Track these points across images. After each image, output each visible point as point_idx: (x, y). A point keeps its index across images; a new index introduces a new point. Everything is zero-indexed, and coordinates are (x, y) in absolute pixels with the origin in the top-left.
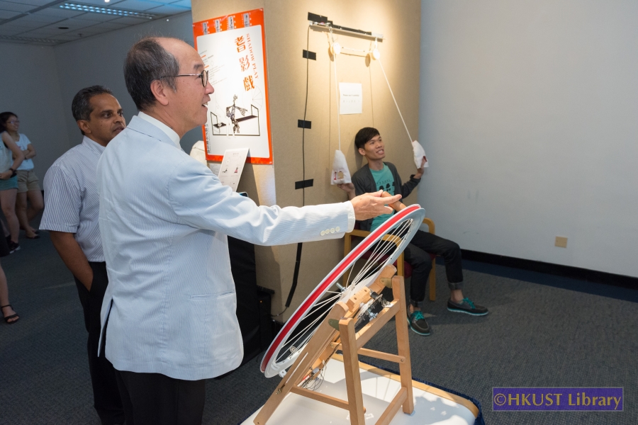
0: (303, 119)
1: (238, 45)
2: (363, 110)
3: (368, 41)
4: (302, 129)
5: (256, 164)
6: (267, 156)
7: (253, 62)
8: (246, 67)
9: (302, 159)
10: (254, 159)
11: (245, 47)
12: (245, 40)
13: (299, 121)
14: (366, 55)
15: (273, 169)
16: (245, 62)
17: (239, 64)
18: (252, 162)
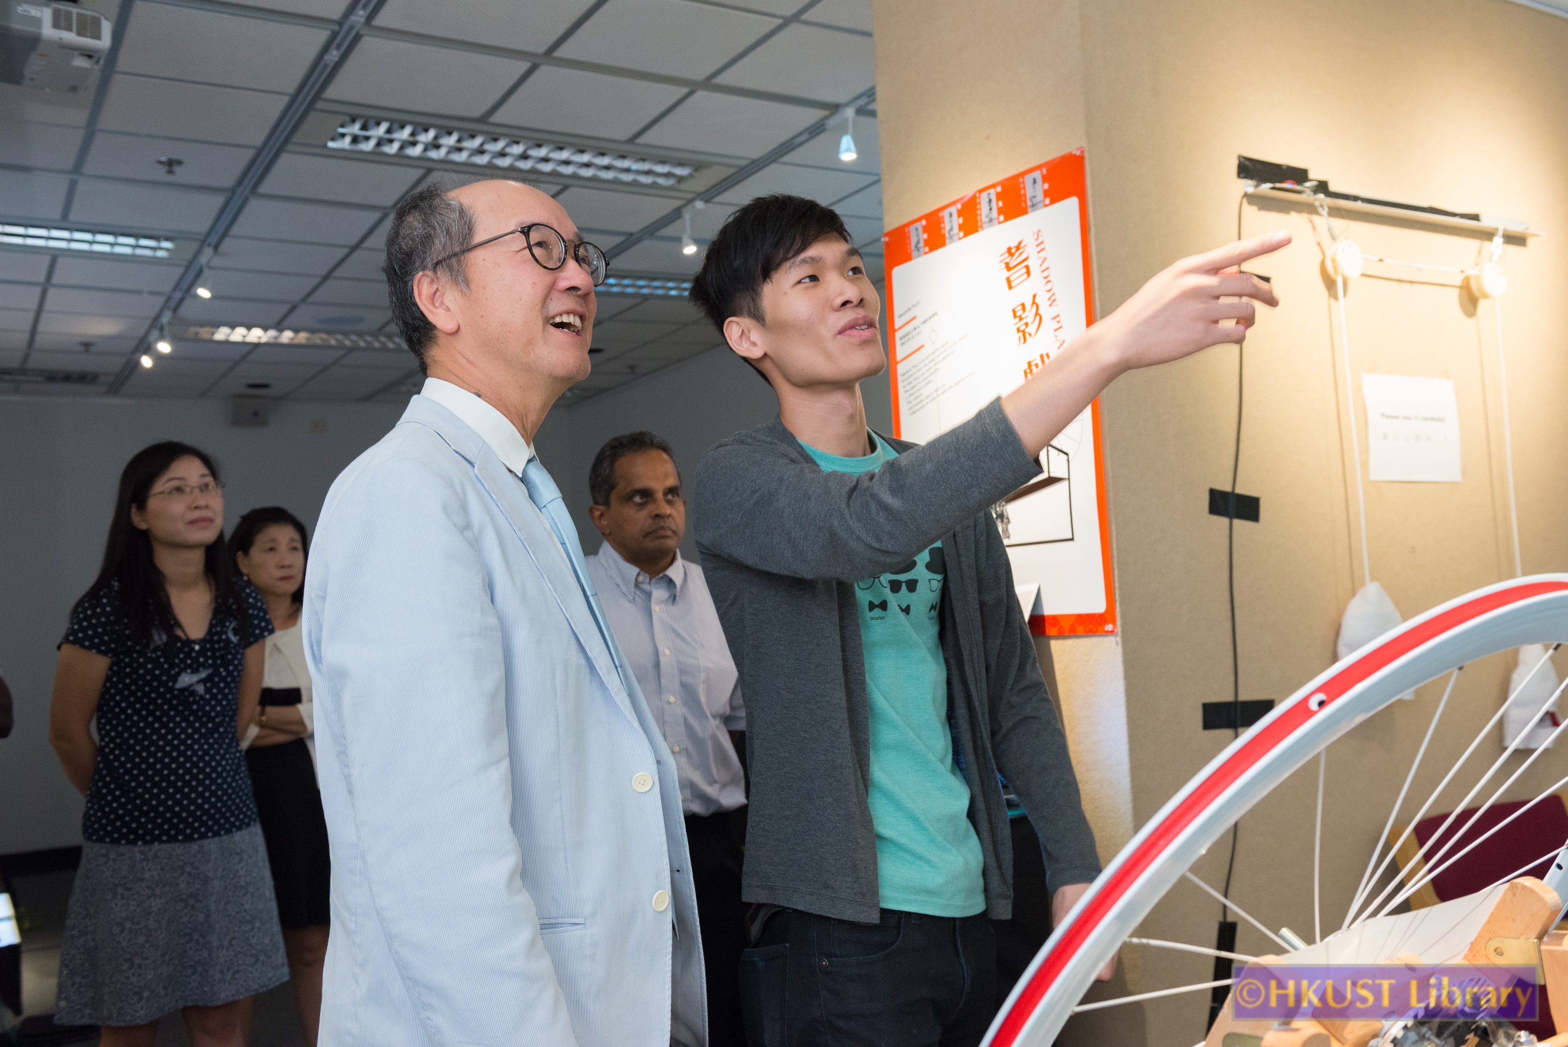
0: (1228, 488)
1: (1008, 268)
2: (1464, 471)
3: (1473, 244)
4: (1225, 521)
5: (1061, 635)
6: (1099, 607)
7: (1053, 311)
8: (1031, 329)
9: (1228, 625)
10: (1055, 618)
11: (1028, 273)
12: (1030, 249)
13: (1213, 493)
14: (1458, 281)
15: (1118, 651)
16: (1030, 315)
17: (1012, 324)
18: (1051, 631)
